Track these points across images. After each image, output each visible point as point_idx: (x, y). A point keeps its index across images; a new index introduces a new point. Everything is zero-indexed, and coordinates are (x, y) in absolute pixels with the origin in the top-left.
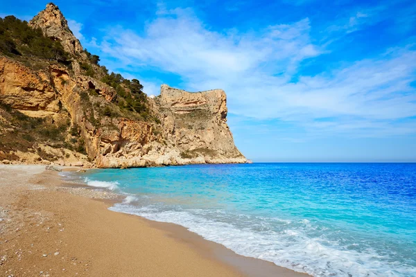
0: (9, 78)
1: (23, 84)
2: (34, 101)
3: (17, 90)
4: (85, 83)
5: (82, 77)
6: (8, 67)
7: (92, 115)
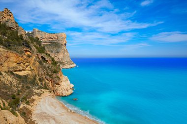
0: (11, 60)
1: (18, 62)
2: (21, 68)
3: (15, 64)
4: (40, 56)
5: (38, 54)
6: (11, 55)
7: (47, 72)
